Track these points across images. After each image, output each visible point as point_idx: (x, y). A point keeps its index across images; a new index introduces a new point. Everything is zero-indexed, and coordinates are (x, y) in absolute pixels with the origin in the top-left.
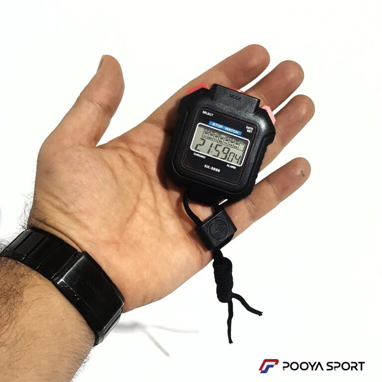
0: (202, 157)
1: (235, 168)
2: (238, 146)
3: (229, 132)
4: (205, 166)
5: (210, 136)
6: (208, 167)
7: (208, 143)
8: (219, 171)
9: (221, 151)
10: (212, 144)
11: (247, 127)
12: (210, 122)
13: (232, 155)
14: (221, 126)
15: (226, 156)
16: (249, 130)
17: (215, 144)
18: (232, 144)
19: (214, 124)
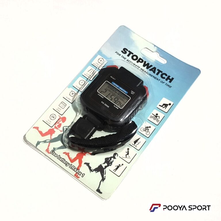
0: (102, 97)
1: (118, 108)
2: (124, 99)
3: (121, 90)
4: (102, 102)
5: (110, 90)
6: (103, 103)
7: (108, 92)
8: (108, 107)
9: (113, 99)
10: (110, 94)
11: (132, 91)
12: (113, 82)
13: (119, 103)
14: (118, 86)
15: (115, 102)
16: (133, 93)
17: (111, 94)
18: (121, 97)
19: (114, 84)
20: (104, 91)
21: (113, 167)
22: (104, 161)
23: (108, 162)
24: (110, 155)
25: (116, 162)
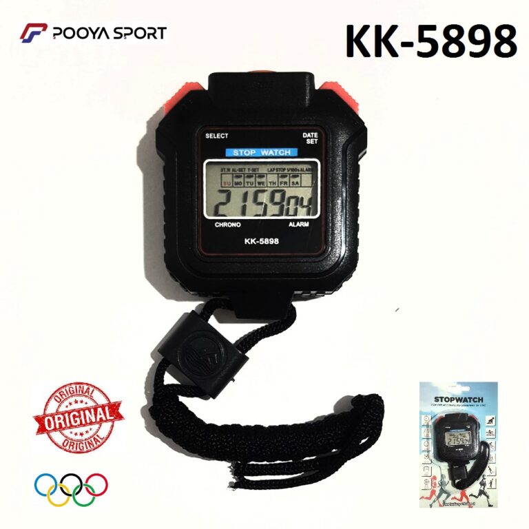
0: (234, 225)
1: (307, 225)
2: (298, 179)
3: (271, 157)
4: (246, 241)
5: (235, 180)
6: (253, 241)
7: (237, 194)
8: (277, 241)
9: (268, 202)
10: (246, 195)
11: (305, 135)
12: (227, 151)
13: (293, 201)
14: (252, 152)
15: (282, 207)
16: (311, 138)
17: (251, 191)
18: (286, 179)
19: (236, 152)
20: (223, 198)
21: (488, 486)
22: (480, 486)
23: (483, 484)
24: (481, 478)
25: (487, 481)
